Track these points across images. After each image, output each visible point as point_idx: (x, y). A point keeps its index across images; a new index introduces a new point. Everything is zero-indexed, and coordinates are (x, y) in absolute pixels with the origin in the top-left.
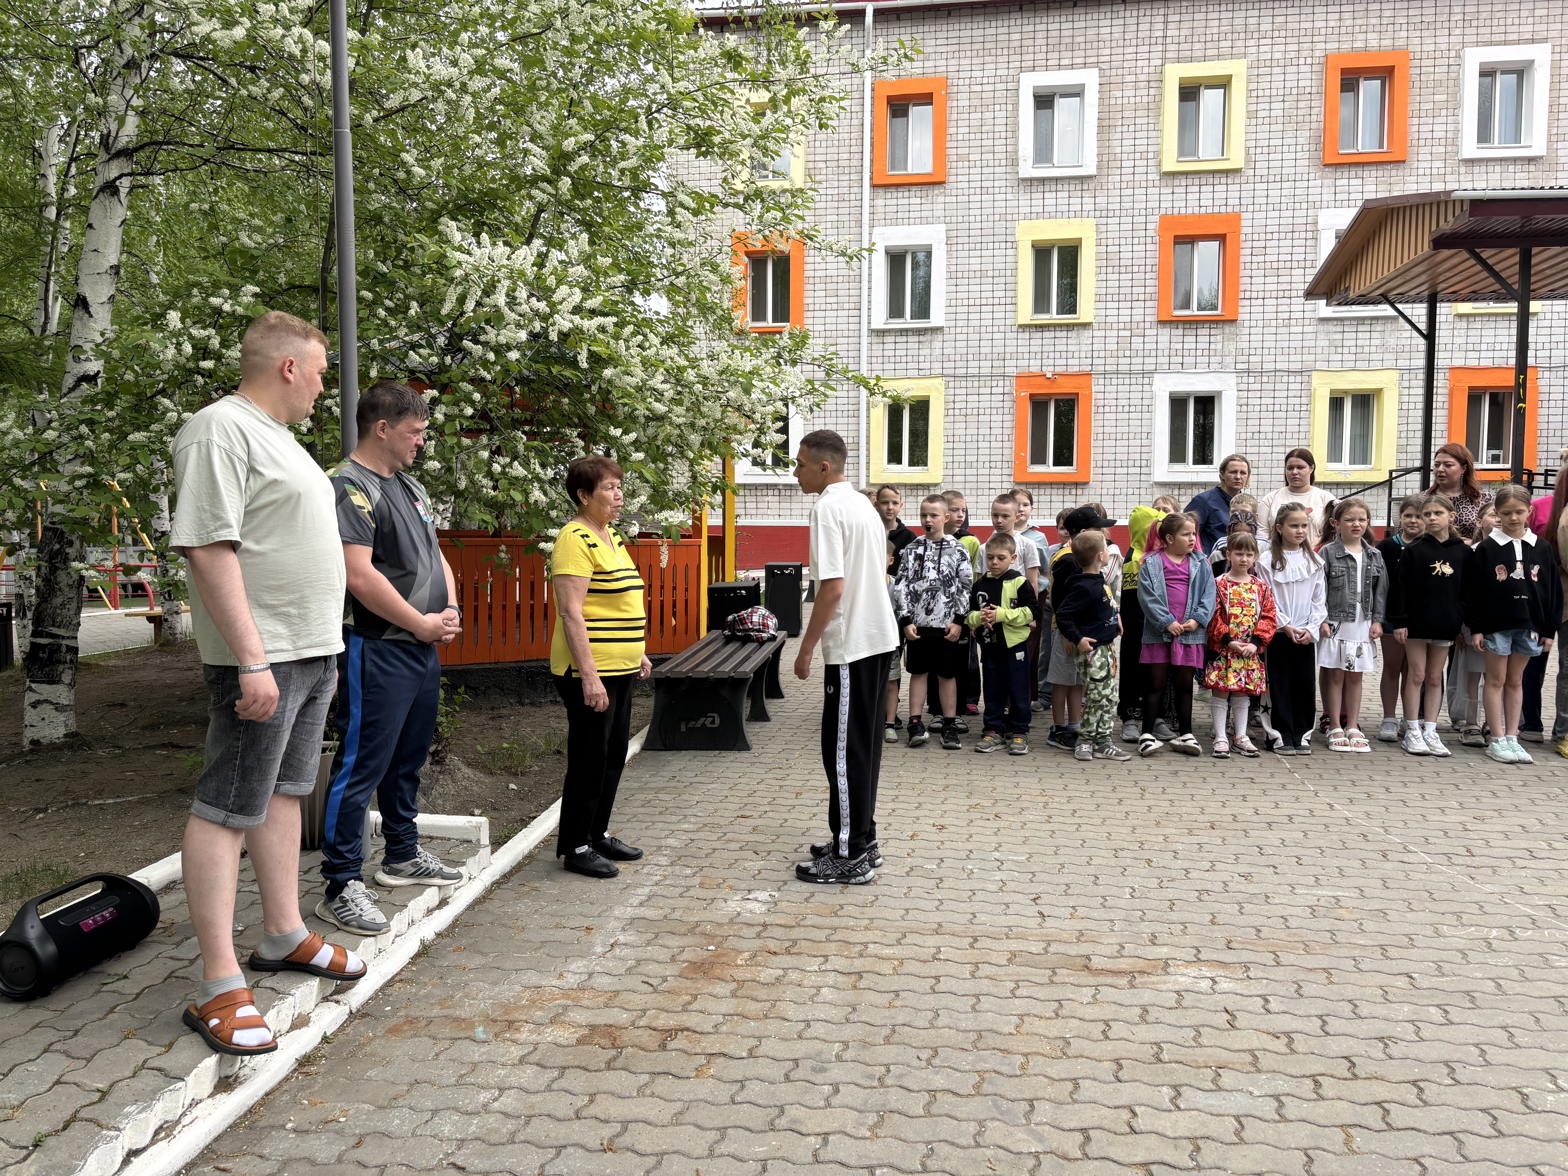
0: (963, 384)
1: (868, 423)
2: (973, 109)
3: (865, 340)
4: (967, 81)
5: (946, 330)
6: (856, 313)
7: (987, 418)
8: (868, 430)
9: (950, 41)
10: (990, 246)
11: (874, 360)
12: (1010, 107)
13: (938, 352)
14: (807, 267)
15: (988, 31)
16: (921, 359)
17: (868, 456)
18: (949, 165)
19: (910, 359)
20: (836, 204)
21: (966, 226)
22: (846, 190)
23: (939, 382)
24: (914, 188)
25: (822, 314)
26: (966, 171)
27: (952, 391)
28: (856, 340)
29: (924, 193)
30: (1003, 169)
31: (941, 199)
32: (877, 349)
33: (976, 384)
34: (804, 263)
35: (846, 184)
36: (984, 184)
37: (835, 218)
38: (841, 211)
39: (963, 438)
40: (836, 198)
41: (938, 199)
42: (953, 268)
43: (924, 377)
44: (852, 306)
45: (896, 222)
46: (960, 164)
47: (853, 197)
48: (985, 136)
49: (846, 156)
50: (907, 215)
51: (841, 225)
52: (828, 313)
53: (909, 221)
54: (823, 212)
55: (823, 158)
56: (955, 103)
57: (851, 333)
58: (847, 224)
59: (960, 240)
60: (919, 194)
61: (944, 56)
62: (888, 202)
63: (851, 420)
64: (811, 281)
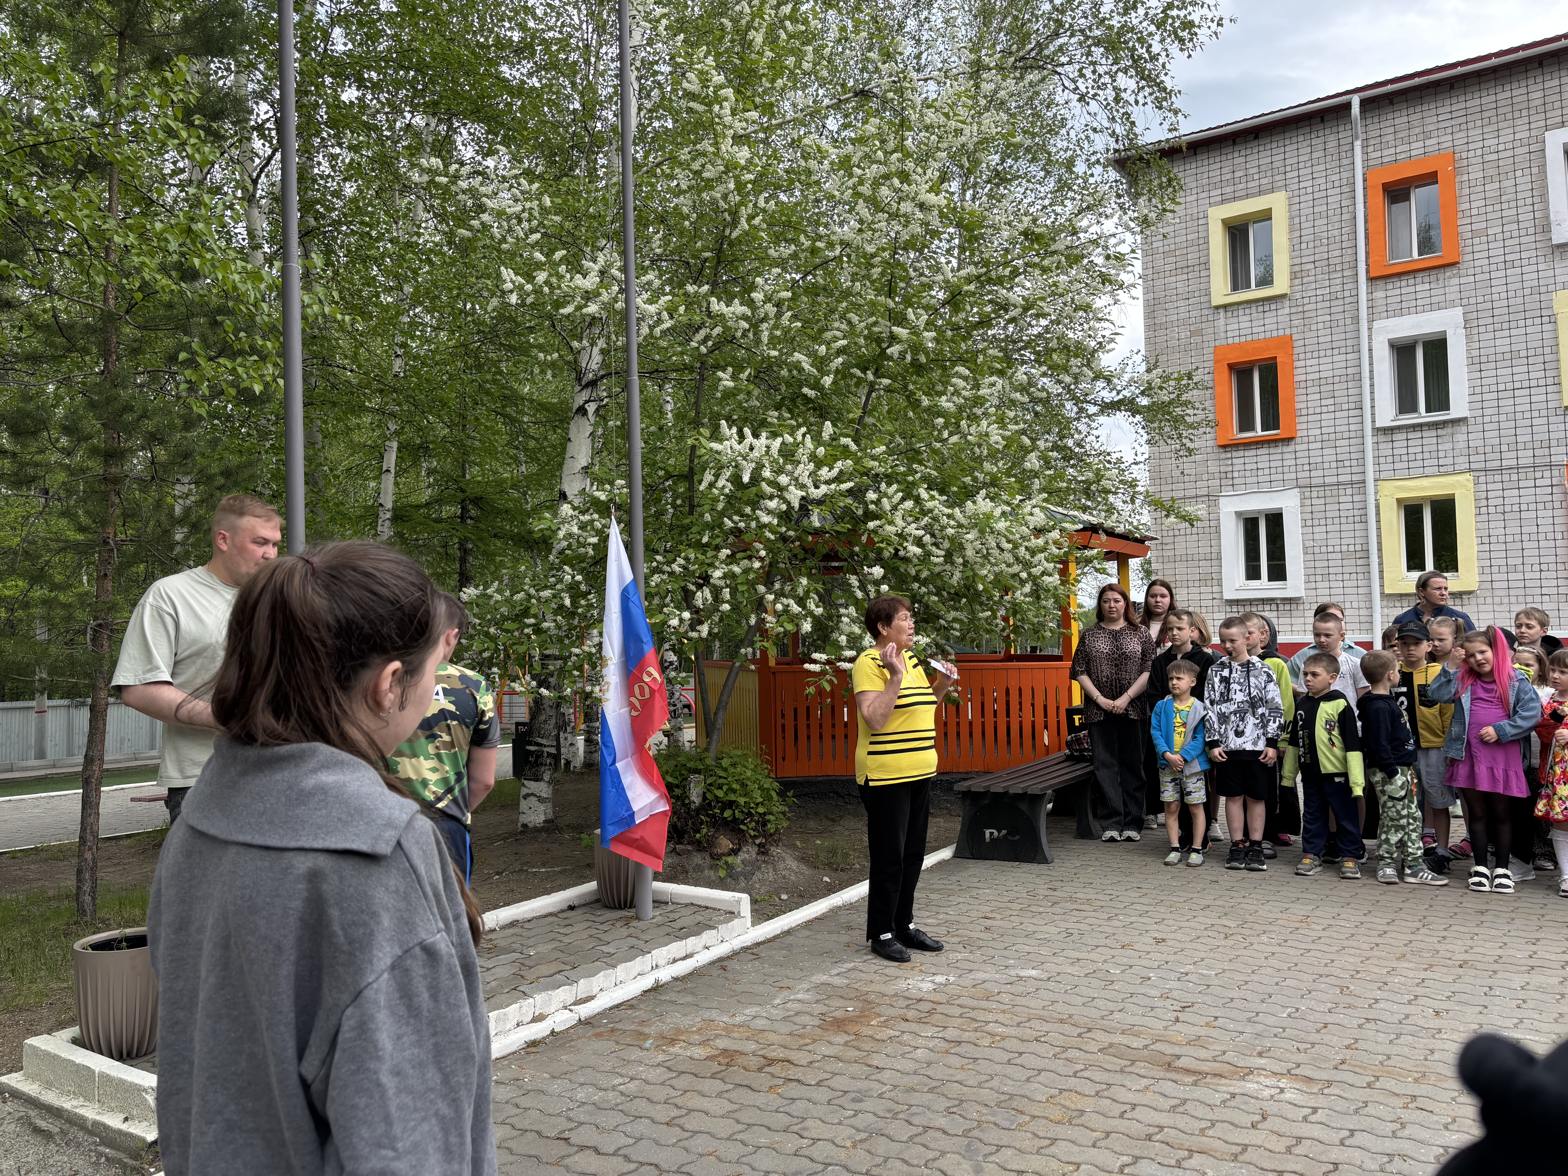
0: (1498, 478)
1: (1379, 529)
2: (1488, 180)
3: (1369, 440)
4: (1479, 152)
5: (1471, 421)
6: (1357, 412)
7: (1533, 514)
8: (1379, 536)
9: (1454, 115)
10: (1521, 323)
11: (1382, 460)
12: (1535, 170)
13: (1462, 445)
14: (1296, 372)
15: (1500, 96)
16: (1441, 454)
17: (1381, 564)
18: (1462, 243)
19: (1427, 455)
20: (1328, 304)
21: (1489, 305)
22: (1339, 288)
23: (1467, 479)
24: (1421, 275)
25: (1318, 417)
26: (1485, 247)
27: (1484, 487)
28: (1359, 441)
29: (1433, 278)
30: (1532, 238)
31: (1456, 281)
32: (1386, 449)
33: (1514, 477)
34: (1294, 368)
35: (1338, 281)
36: (1508, 258)
37: (1328, 318)
38: (1333, 310)
39: (1502, 539)
40: (1327, 297)
41: (1452, 282)
42: (1475, 353)
43: (1447, 474)
44: (1352, 406)
45: (1400, 312)
46: (1476, 241)
47: (1347, 294)
48: (1505, 206)
49: (1337, 253)
50: (1413, 303)
51: (1334, 324)
52: (1324, 416)
53: (1417, 310)
54: (1313, 314)
55: (1311, 259)
56: (1465, 177)
57: (1353, 435)
58: (1341, 323)
59: (1481, 322)
60: (1427, 279)
61: (1449, 130)
62: (1389, 293)
63: (1357, 526)
64: (1303, 385)
